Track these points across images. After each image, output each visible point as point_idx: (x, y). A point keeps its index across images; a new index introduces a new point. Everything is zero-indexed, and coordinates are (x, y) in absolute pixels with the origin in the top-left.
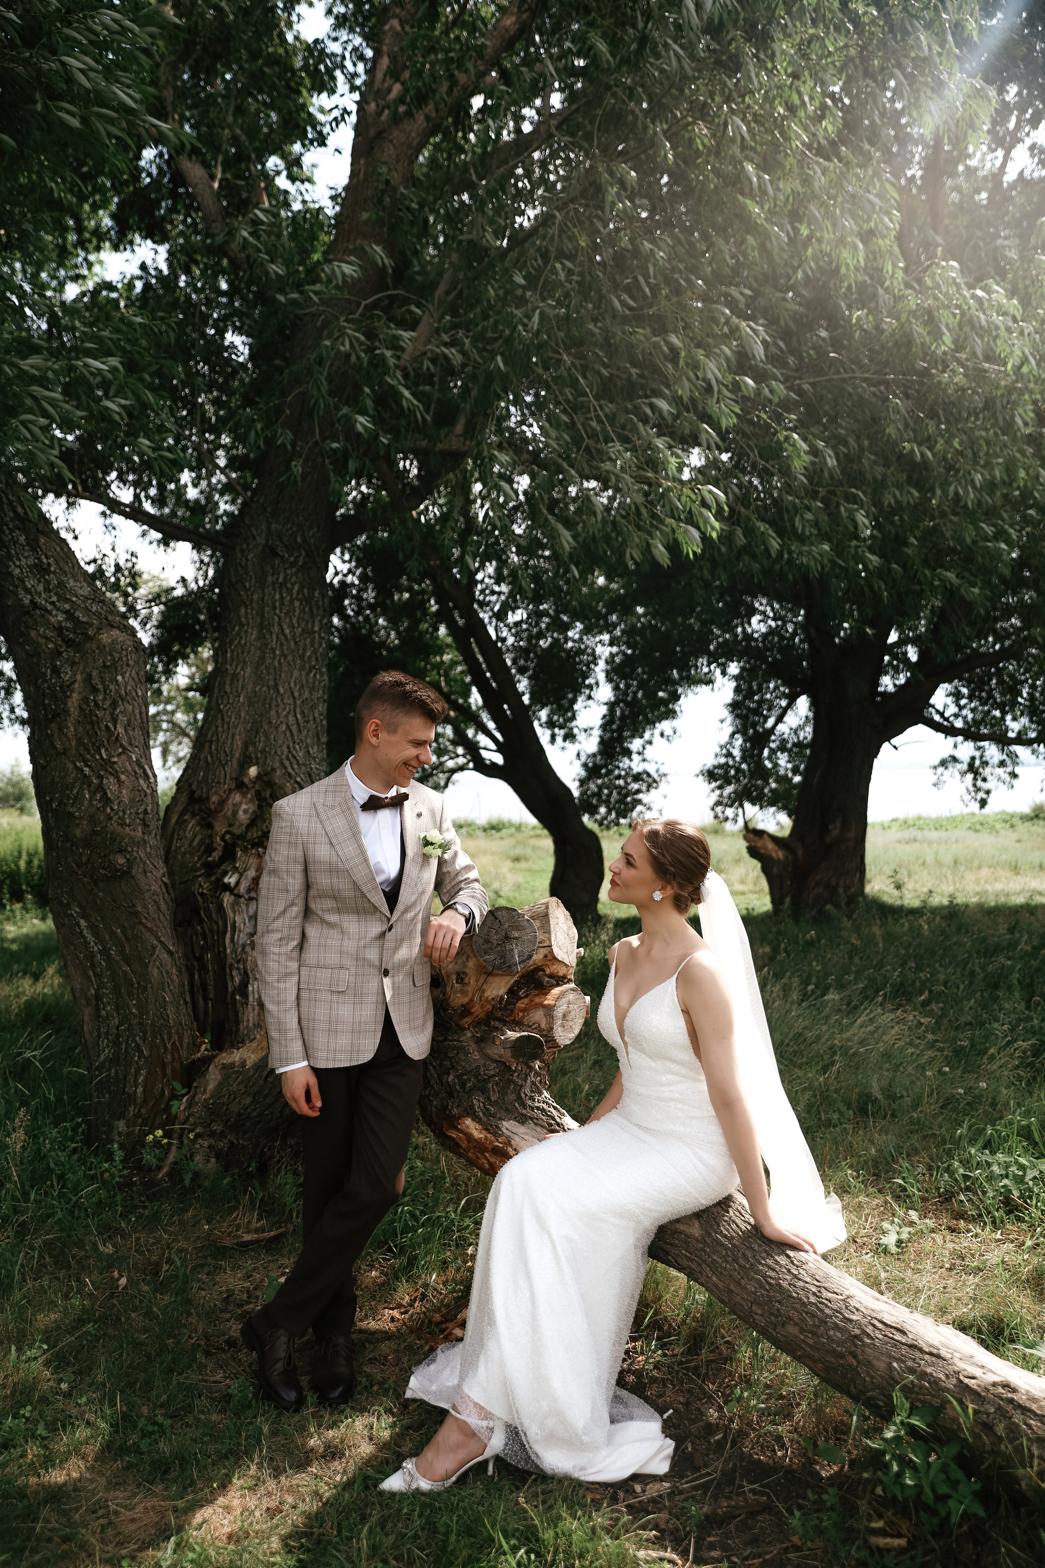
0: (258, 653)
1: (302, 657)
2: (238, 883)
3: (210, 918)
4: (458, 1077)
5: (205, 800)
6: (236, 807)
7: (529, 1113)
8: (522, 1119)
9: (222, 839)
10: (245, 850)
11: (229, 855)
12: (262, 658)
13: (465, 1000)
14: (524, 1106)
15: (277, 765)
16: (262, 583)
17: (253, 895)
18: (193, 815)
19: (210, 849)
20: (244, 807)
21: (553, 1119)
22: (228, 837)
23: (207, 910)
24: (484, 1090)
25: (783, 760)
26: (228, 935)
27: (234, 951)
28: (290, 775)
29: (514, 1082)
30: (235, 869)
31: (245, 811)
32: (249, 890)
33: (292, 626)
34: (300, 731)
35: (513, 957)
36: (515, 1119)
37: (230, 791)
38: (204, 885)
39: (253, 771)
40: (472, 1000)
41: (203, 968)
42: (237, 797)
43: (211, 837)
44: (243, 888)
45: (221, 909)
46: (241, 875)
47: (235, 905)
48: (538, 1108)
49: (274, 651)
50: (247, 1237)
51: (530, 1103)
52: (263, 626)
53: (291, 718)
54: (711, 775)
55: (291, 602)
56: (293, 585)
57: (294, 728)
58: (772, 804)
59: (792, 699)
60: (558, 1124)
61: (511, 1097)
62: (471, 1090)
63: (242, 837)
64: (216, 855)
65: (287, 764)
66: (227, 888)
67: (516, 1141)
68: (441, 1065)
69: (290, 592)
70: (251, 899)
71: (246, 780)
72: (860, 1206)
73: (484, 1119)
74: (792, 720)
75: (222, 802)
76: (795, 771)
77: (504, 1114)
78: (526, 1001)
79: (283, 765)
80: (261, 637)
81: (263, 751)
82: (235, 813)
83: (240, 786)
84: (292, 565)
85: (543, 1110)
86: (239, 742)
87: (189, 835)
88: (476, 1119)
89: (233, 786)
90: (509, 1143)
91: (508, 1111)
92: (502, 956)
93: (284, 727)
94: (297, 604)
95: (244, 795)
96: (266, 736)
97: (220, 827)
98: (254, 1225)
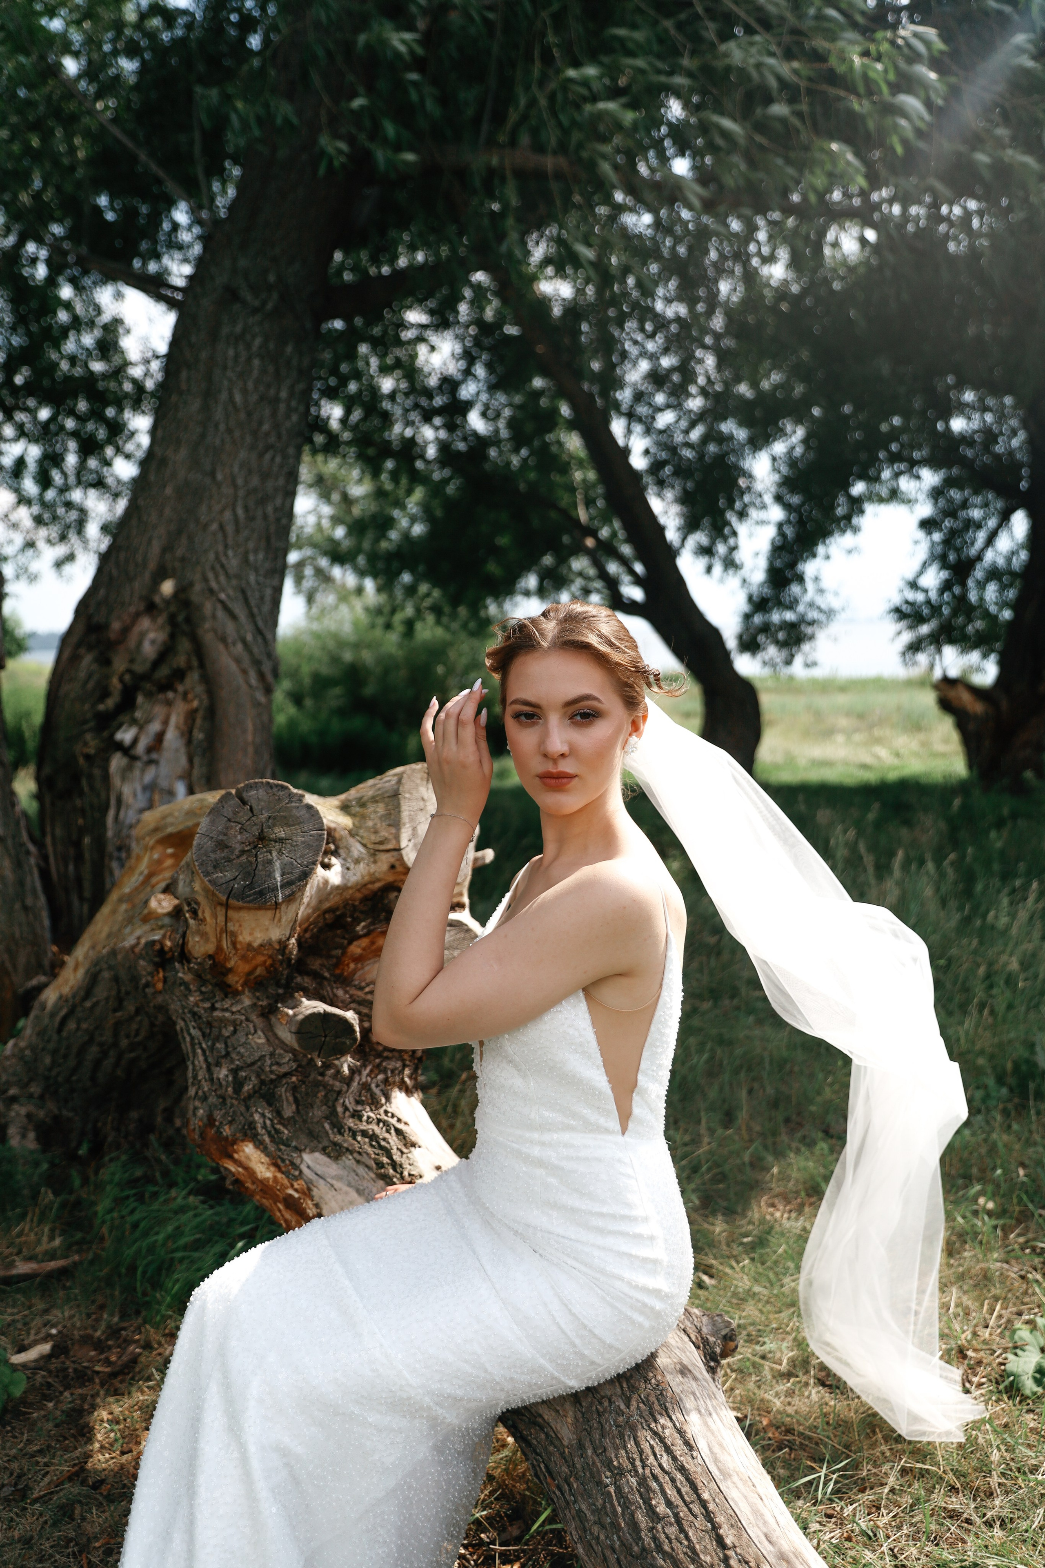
0: (199, 430)
1: (255, 433)
2: (135, 741)
3: (92, 788)
4: (235, 1072)
5: (105, 627)
6: (142, 635)
7: (347, 1141)
8: (335, 1152)
9: (121, 680)
10: (149, 695)
11: (127, 704)
12: (203, 436)
13: (211, 948)
14: (339, 1128)
15: (198, 577)
16: (214, 336)
17: (154, 756)
18: (90, 648)
19: (105, 694)
20: (152, 635)
21: (388, 1153)
22: (127, 677)
23: (90, 777)
24: (270, 1099)
25: (991, 592)
26: (111, 813)
27: (118, 834)
28: (211, 591)
29: (325, 1086)
30: (134, 722)
31: (153, 642)
32: (150, 750)
33: (245, 392)
34: (237, 531)
35: (270, 875)
36: (324, 1151)
37: (137, 616)
38: (91, 743)
39: (168, 587)
40: (219, 948)
41: (79, 858)
42: (145, 623)
43: (107, 677)
44: (141, 748)
45: (106, 777)
46: (141, 728)
47: (126, 771)
48: (364, 1133)
49: (216, 426)
50: (23, 1268)
51: (351, 1123)
52: (209, 394)
53: (228, 515)
54: (899, 613)
55: (249, 359)
56: (254, 337)
57: (230, 529)
58: (974, 646)
59: (1005, 517)
60: (394, 1165)
61: (318, 1112)
62: (250, 1097)
63: (145, 677)
64: (110, 703)
65: (210, 575)
66: (119, 747)
67: (321, 1190)
68: (212, 1048)
69: (248, 346)
70: (151, 762)
71: (157, 599)
72: (986, 1277)
73: (272, 1148)
74: (1004, 543)
75: (126, 630)
76: (1003, 604)
77: (304, 1139)
78: (364, 942)
79: (205, 579)
80: (206, 408)
81: (183, 560)
82: (140, 644)
83: (151, 608)
84: (255, 311)
85: (373, 1137)
86: (156, 548)
87: (82, 674)
88: (260, 1145)
89: (142, 607)
90: (307, 1193)
91: (313, 1136)
92: (250, 873)
93: (214, 527)
94: (256, 362)
95: (154, 619)
96: (190, 538)
97: (119, 664)
98: (44, 1246)
